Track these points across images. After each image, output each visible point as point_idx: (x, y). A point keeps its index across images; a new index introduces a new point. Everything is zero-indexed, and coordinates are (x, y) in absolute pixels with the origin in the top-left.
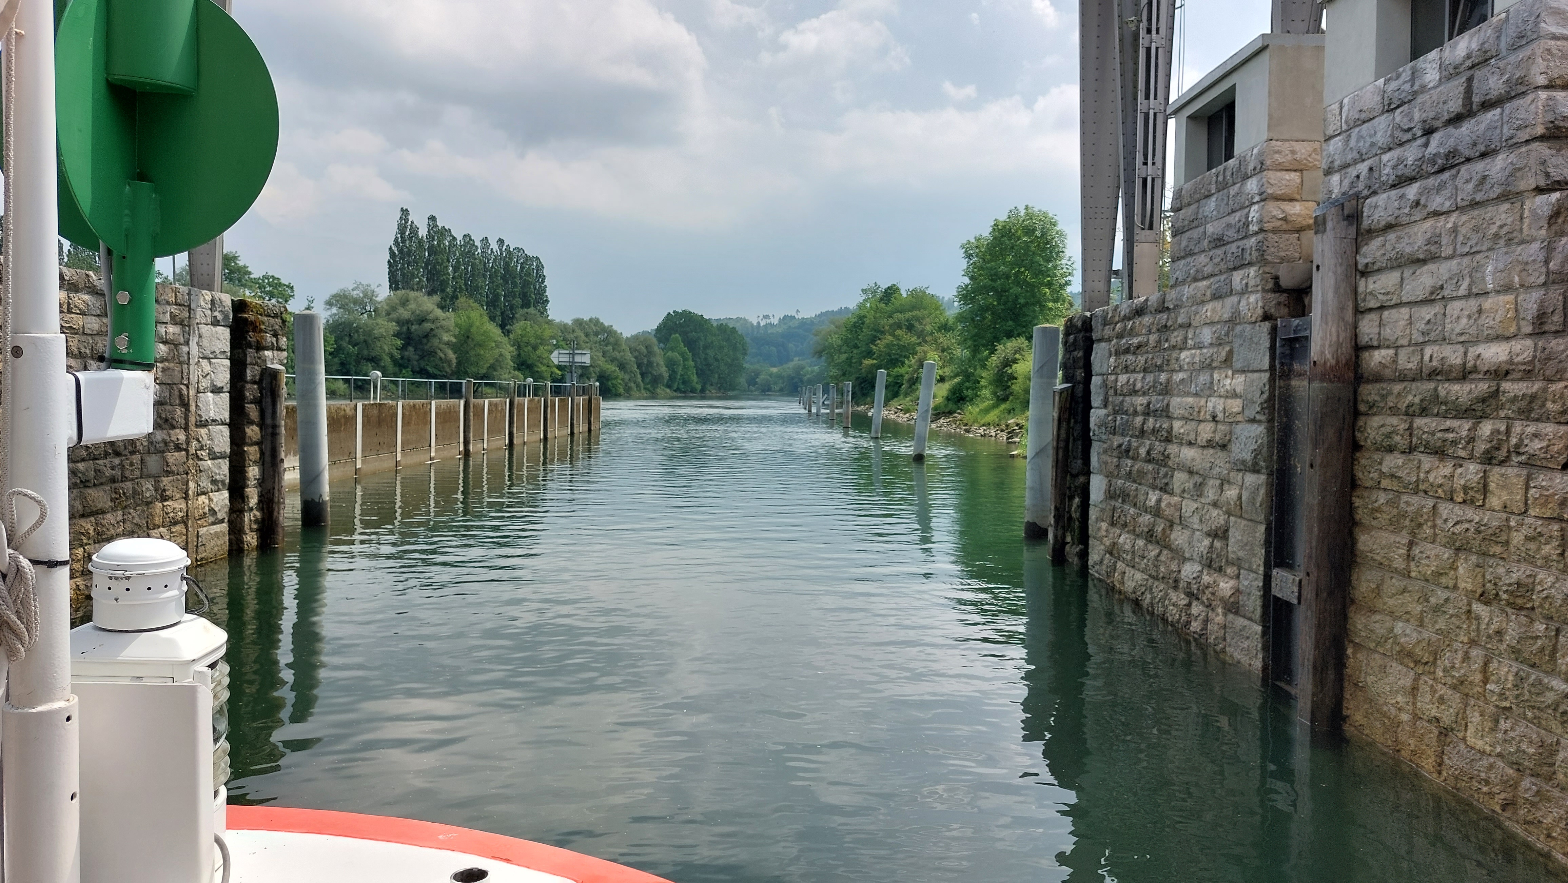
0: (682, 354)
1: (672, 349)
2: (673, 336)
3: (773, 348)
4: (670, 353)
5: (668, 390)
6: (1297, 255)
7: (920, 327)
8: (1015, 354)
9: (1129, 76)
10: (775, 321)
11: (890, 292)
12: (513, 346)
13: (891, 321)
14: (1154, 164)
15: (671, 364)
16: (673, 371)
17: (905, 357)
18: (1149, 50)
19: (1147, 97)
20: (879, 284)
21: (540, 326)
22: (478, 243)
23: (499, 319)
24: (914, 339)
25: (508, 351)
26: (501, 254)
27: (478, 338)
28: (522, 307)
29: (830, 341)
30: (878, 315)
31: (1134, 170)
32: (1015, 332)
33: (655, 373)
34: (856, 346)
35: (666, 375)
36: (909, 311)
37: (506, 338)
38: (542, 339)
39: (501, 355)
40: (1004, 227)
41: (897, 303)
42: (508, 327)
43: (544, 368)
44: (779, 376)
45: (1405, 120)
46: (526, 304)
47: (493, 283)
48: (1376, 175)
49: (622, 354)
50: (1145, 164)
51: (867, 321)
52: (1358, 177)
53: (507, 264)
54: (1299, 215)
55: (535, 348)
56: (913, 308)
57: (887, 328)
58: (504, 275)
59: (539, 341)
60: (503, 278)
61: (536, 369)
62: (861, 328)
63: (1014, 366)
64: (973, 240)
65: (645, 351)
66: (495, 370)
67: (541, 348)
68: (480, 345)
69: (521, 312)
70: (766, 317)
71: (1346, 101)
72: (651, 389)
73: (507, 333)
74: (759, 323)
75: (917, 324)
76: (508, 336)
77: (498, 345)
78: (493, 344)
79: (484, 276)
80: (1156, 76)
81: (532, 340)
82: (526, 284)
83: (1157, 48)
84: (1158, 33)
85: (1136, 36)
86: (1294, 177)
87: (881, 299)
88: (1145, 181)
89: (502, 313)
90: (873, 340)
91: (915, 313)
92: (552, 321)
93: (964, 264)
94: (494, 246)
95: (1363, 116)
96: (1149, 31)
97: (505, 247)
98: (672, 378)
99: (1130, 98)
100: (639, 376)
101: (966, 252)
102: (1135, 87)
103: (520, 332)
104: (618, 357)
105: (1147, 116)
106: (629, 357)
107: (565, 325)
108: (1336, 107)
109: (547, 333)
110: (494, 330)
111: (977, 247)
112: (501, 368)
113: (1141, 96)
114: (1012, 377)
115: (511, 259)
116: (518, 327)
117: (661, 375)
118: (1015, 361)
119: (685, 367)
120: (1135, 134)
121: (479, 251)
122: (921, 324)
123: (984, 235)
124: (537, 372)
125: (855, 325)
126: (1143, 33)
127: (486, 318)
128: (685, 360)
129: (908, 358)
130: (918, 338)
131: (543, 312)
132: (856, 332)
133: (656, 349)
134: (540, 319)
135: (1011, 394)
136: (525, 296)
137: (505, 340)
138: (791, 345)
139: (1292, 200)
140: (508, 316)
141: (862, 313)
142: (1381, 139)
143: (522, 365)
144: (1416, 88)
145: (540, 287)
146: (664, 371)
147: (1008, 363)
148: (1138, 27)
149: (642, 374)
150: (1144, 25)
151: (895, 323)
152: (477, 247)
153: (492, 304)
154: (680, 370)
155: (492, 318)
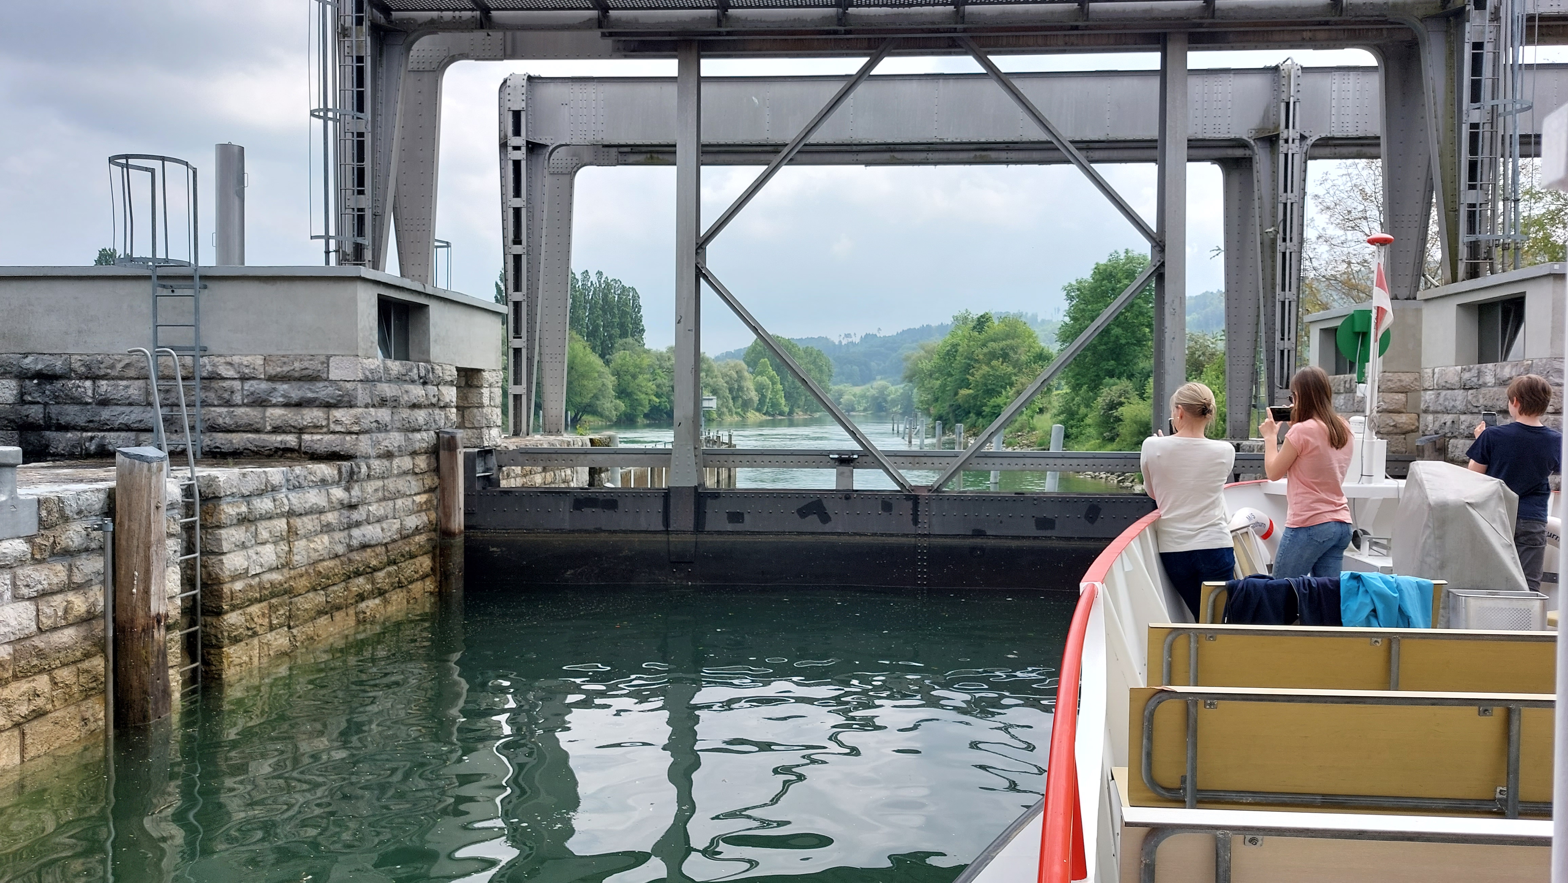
0: (771, 379)
1: (761, 373)
2: (762, 360)
3: (855, 367)
4: (759, 378)
5: (757, 414)
6: (1404, 450)
7: (1015, 357)
8: (1120, 397)
9: (1269, 271)
10: (857, 340)
11: (982, 322)
12: (613, 375)
13: (985, 350)
14: (1289, 339)
15: (760, 389)
16: (763, 395)
17: (1001, 386)
18: (1284, 254)
19: (1283, 289)
20: (969, 310)
21: (639, 356)
22: (579, 276)
23: (599, 349)
24: (1010, 369)
25: (610, 381)
26: (600, 285)
27: (582, 369)
28: (620, 337)
29: (920, 366)
30: (972, 343)
31: (1274, 342)
32: (1117, 371)
33: (745, 397)
34: (950, 375)
35: (756, 399)
36: (1003, 340)
37: (607, 368)
38: (640, 368)
39: (603, 385)
40: (1105, 270)
41: (991, 332)
42: (607, 357)
43: (643, 396)
44: (863, 396)
45: (1474, 399)
46: (624, 335)
47: (592, 314)
48: (1456, 426)
49: (715, 380)
50: (1283, 339)
51: (960, 349)
52: (1445, 423)
53: (605, 298)
54: (1405, 423)
55: (634, 377)
56: (1007, 336)
57: (981, 357)
58: (603, 306)
59: (638, 370)
60: (603, 308)
61: (635, 397)
62: (954, 357)
63: (1120, 409)
64: (1074, 283)
65: (736, 376)
66: (598, 399)
67: (640, 376)
68: (584, 376)
69: (621, 341)
70: (848, 336)
71: (1436, 370)
72: (741, 413)
73: (607, 363)
74: (840, 342)
75: (1011, 354)
76: (608, 365)
77: (601, 375)
78: (596, 375)
79: (585, 308)
80: (1290, 273)
81: (632, 369)
82: (624, 314)
83: (1291, 253)
84: (1291, 241)
85: (1274, 242)
86: (1401, 396)
87: (974, 328)
88: (1282, 352)
89: (602, 343)
90: (967, 368)
91: (1009, 342)
92: (649, 351)
93: (1065, 305)
94: (594, 278)
95: (1448, 386)
96: (1284, 240)
97: (603, 279)
98: (762, 401)
99: (1269, 287)
100: (731, 401)
101: (1068, 294)
102: (1274, 278)
103: (620, 361)
104: (711, 383)
105: (1283, 303)
106: (721, 382)
107: (661, 353)
108: (1429, 371)
109: (646, 362)
110: (595, 359)
111: (1078, 290)
112: (604, 397)
113: (1278, 289)
114: (1118, 420)
115: (609, 290)
116: (618, 357)
117: (751, 400)
118: (1121, 404)
119: (773, 391)
120: (1274, 315)
121: (580, 284)
122: (1016, 353)
123: (1085, 278)
124: (637, 400)
125: (948, 353)
126: (1279, 241)
127: (588, 350)
128: (774, 383)
129: (1005, 388)
130: (1014, 368)
131: (640, 342)
132: (949, 359)
133: (746, 374)
134: (637, 348)
135: (1118, 435)
136: (622, 326)
137: (606, 370)
138: (873, 364)
139: (1400, 412)
140: (607, 345)
141: (955, 341)
142: (1460, 405)
143: (622, 393)
144: (1480, 382)
145: (636, 316)
146: (754, 395)
147: (1113, 406)
148: (1276, 236)
149: (733, 399)
150: (1280, 236)
151: (990, 352)
152: (577, 280)
153: (592, 335)
154: (769, 395)
155: (593, 349)
